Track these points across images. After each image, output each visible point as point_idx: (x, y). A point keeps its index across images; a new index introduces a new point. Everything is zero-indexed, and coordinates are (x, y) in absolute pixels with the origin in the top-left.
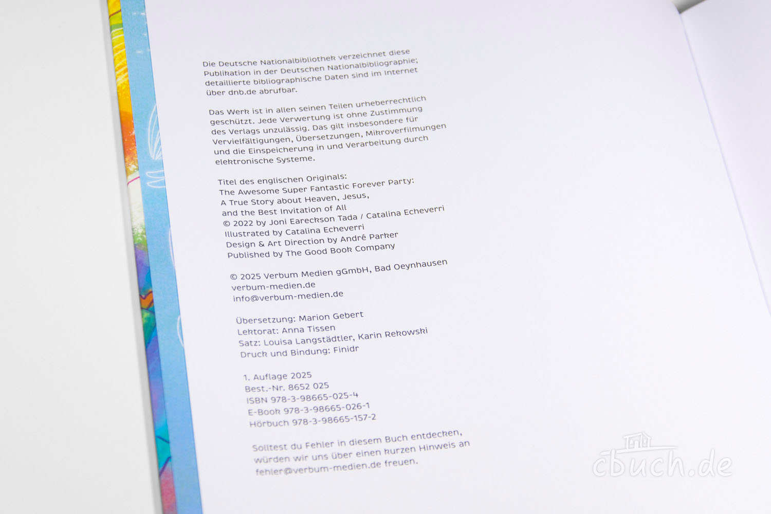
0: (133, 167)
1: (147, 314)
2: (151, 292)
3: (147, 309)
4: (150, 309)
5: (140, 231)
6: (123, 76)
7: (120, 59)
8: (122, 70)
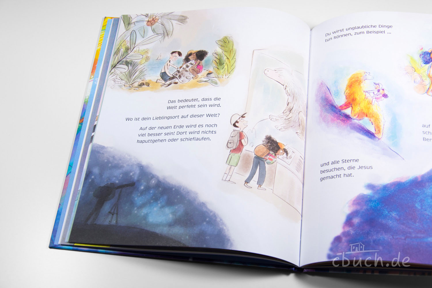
0: (92, 77)
1: (80, 125)
2: (84, 118)
3: (80, 124)
4: (82, 123)
5: (87, 98)
6: (100, 46)
7: (101, 41)
8: (100, 45)
